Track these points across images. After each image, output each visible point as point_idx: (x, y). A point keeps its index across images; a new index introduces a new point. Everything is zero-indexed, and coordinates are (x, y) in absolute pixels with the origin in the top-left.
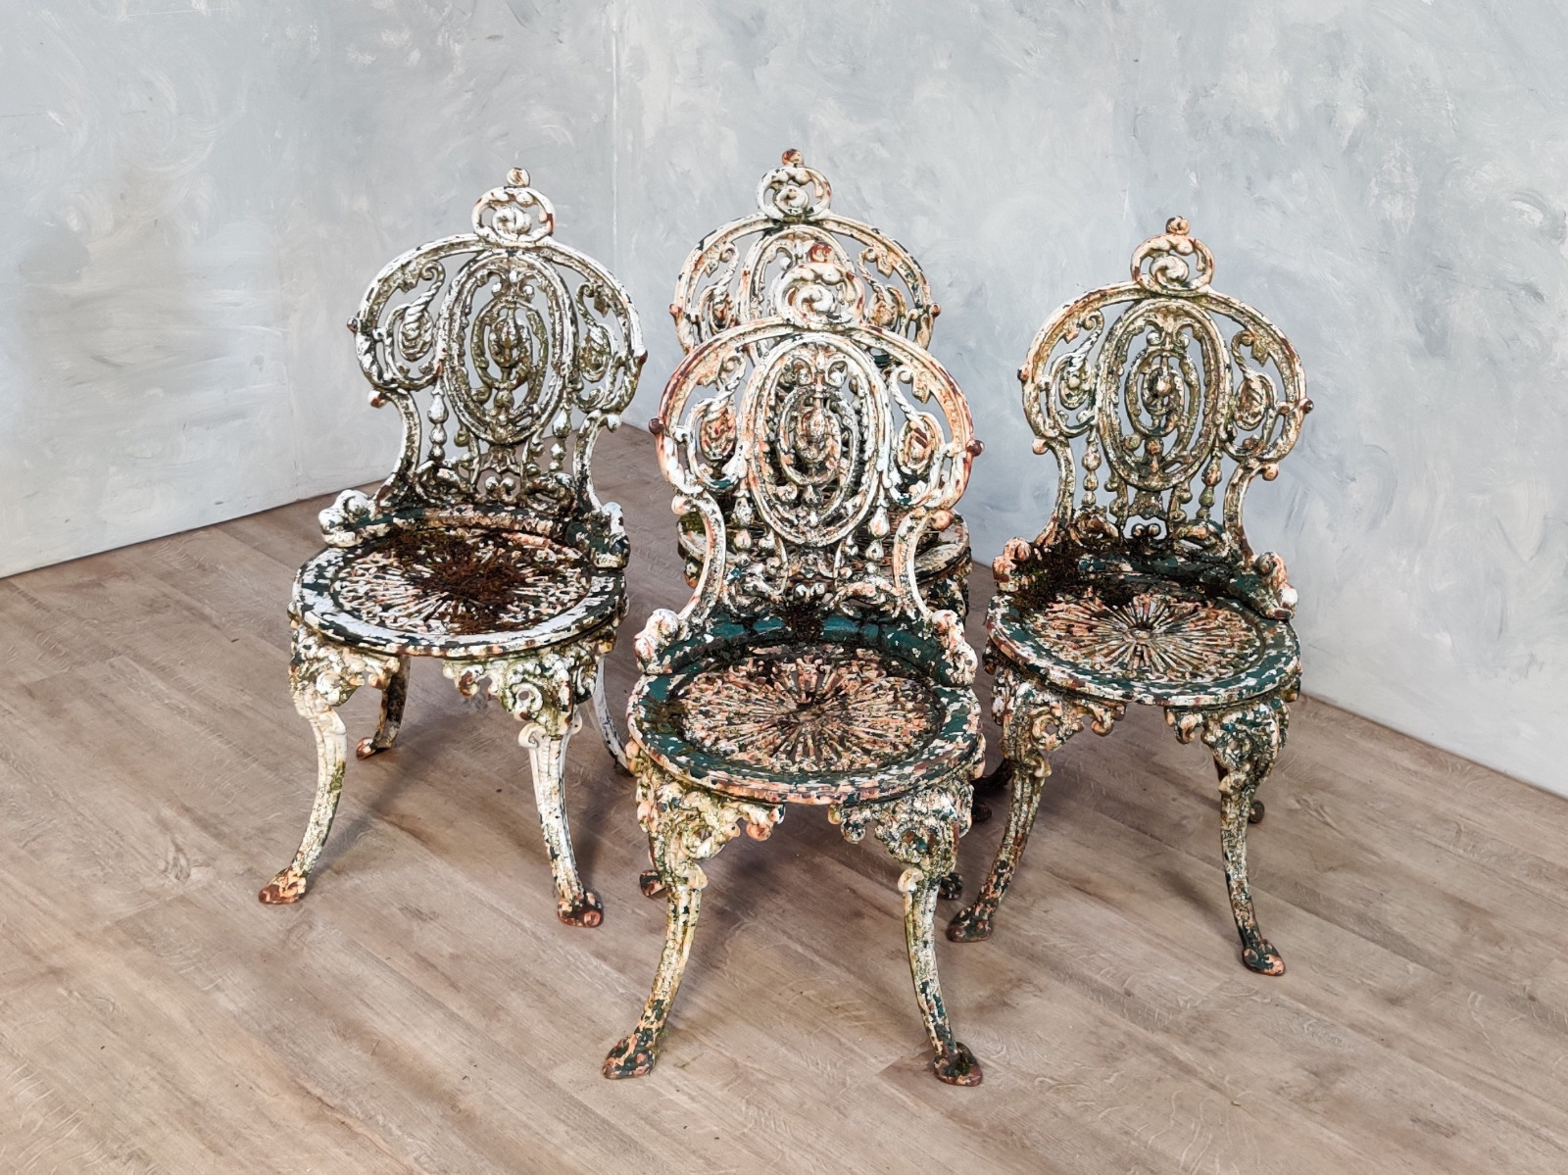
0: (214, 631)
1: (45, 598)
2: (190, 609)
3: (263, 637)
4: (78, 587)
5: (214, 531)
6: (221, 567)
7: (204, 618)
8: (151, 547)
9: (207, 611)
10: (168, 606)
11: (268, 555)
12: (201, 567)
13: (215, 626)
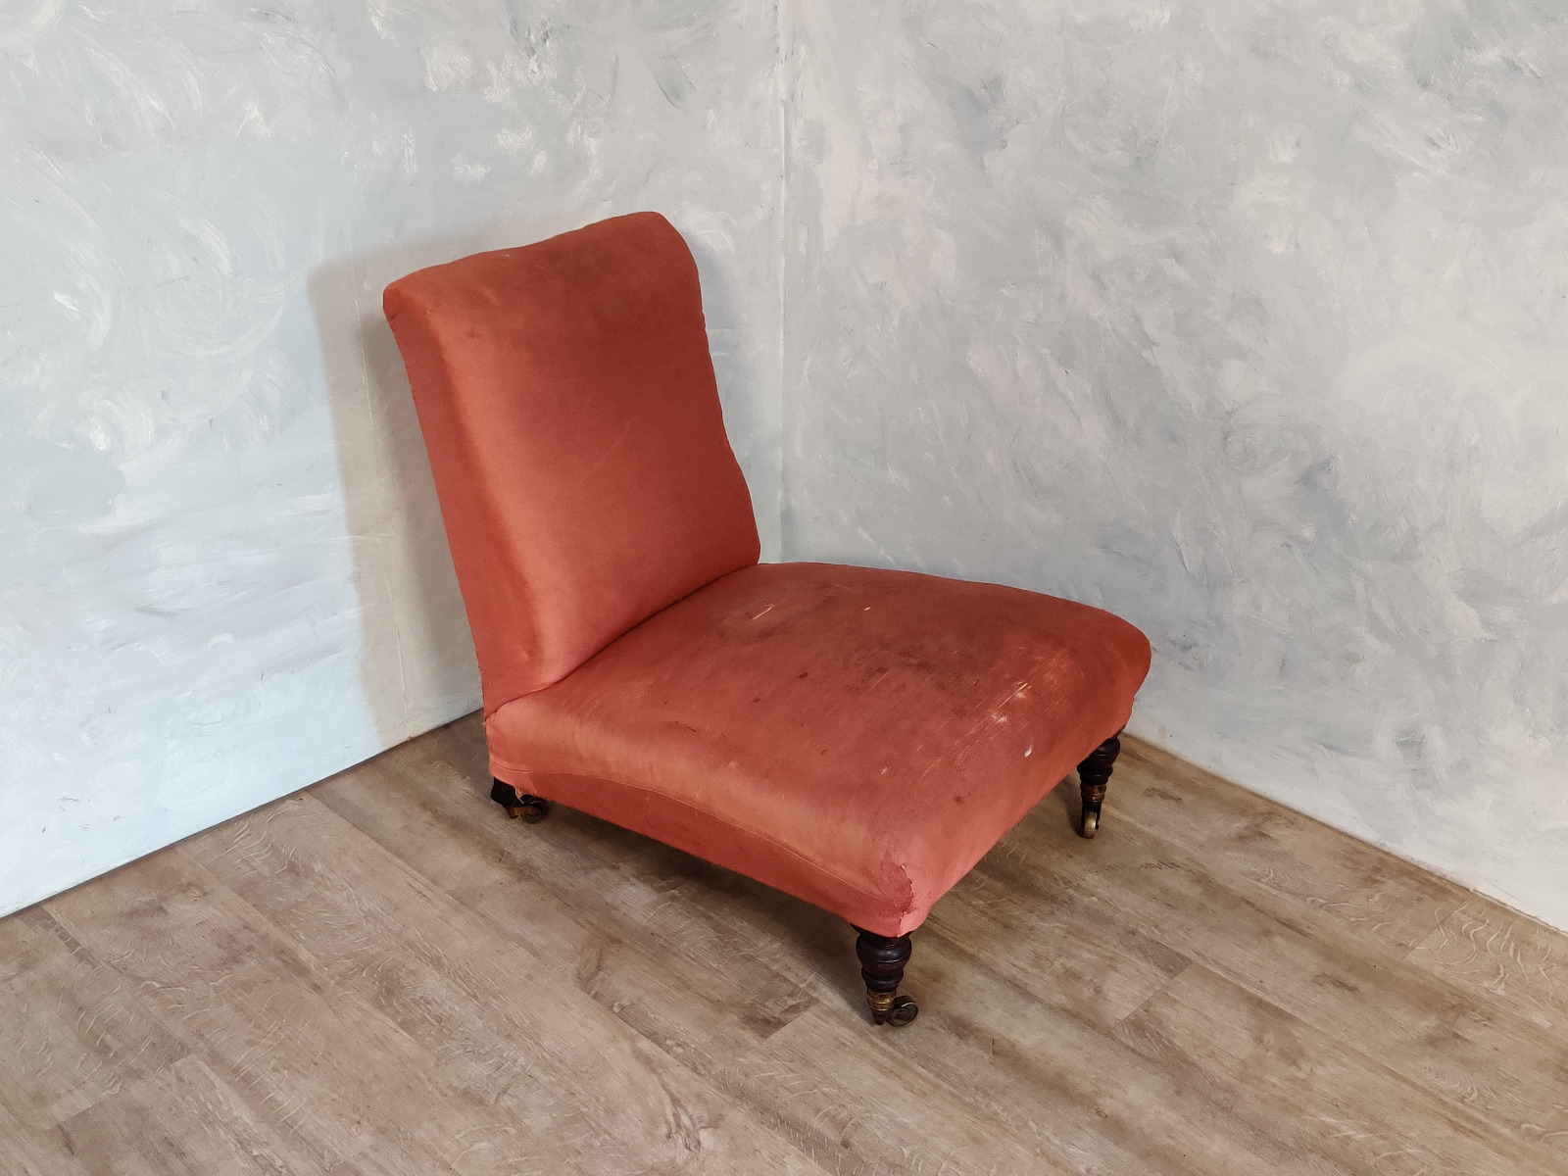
0: (313, 998)
1: (88, 938)
2: (282, 952)
3: (381, 1008)
4: (134, 913)
5: (306, 797)
6: (318, 867)
7: (302, 971)
8: (226, 833)
9: (305, 956)
10: (250, 949)
11: (377, 840)
12: (293, 869)
13: (316, 988)
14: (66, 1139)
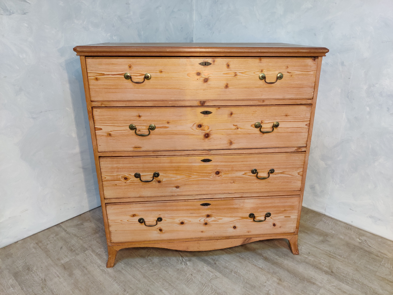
14: (64, 267)
